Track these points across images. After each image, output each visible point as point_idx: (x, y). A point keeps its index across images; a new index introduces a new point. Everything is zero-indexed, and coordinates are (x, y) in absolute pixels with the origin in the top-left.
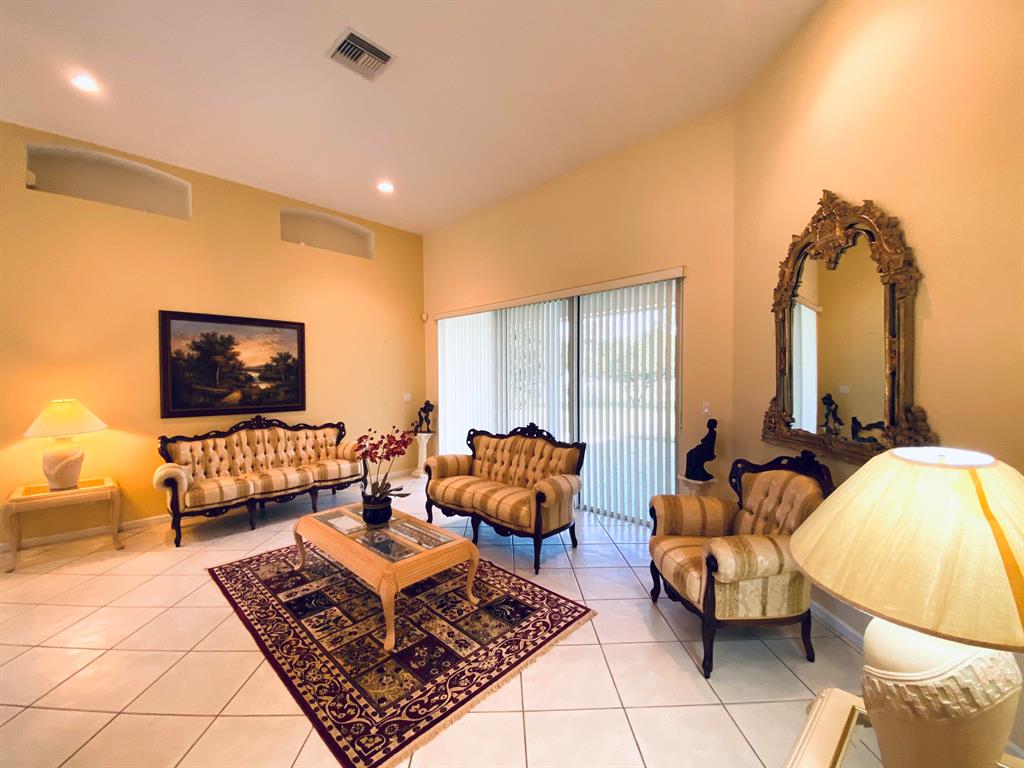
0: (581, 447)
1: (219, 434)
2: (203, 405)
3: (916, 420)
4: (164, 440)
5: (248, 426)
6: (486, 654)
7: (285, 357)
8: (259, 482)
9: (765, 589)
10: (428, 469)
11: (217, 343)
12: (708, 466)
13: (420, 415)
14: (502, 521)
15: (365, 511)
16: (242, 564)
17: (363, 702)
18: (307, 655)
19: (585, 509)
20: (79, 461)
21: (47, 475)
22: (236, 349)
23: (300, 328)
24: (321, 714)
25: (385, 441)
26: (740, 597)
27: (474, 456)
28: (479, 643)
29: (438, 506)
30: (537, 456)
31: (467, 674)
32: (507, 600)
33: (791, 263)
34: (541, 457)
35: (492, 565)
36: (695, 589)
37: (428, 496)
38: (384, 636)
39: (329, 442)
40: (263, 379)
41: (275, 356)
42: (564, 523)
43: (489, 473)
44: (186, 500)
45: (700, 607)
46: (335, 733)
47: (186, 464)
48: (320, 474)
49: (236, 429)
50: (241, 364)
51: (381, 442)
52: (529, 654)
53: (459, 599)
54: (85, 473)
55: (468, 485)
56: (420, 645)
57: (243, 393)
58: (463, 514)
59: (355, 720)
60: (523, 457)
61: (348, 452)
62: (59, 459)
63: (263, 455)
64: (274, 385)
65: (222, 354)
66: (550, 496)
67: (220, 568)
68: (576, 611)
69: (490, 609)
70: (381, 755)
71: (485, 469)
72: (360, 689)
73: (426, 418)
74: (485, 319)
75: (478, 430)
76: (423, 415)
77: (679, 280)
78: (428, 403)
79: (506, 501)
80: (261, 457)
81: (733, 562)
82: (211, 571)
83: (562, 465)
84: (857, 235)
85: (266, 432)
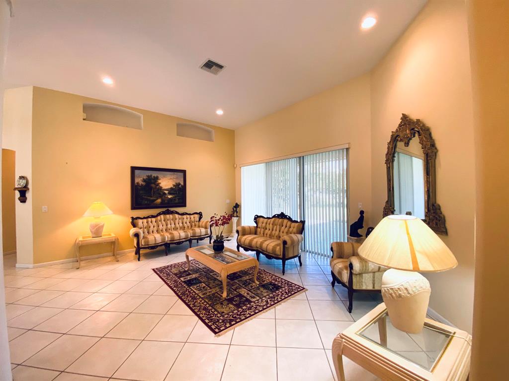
0: (303, 222)
1: (153, 217)
2: (146, 204)
3: (436, 209)
4: (132, 218)
5: (164, 213)
6: (262, 301)
7: (178, 185)
8: (169, 236)
9: (374, 277)
10: (237, 232)
11: (152, 179)
12: (359, 231)
13: (233, 209)
14: (269, 253)
15: (214, 246)
16: (165, 268)
17: (216, 313)
18: (194, 298)
19: (307, 252)
20: (102, 226)
21: (91, 232)
22: (159, 181)
23: (184, 172)
24: (201, 315)
25: (222, 218)
26: (363, 281)
27: (257, 227)
28: (259, 297)
29: (242, 247)
30: (284, 227)
31: (254, 306)
32: (271, 283)
33: (391, 143)
34: (286, 227)
35: (265, 271)
36: (345, 278)
37: (238, 243)
38: (222, 293)
39: (196, 220)
40: (170, 194)
41: (174, 184)
42: (296, 254)
43: (264, 234)
44: (142, 242)
45: (347, 284)
46: (207, 321)
47: (141, 228)
48: (193, 234)
49: (159, 214)
50: (161, 187)
51: (220, 218)
52: (279, 302)
53: (251, 282)
54: (105, 231)
55: (254, 238)
56: (237, 296)
57: (162, 200)
58: (252, 250)
59: (214, 318)
60: (278, 226)
61: (204, 224)
62: (96, 226)
63: (170, 225)
64: (174, 196)
65: (154, 183)
66: (289, 242)
67: (157, 269)
68: (299, 288)
69: (264, 286)
70: (223, 328)
71: (262, 232)
72: (214, 309)
73: (236, 210)
74: (262, 167)
75: (259, 215)
76: (235, 209)
77: (347, 149)
78: (237, 204)
79: (270, 244)
80: (169, 226)
81: (359, 265)
82: (153, 270)
83: (295, 230)
84: (415, 133)
85: (171, 216)
